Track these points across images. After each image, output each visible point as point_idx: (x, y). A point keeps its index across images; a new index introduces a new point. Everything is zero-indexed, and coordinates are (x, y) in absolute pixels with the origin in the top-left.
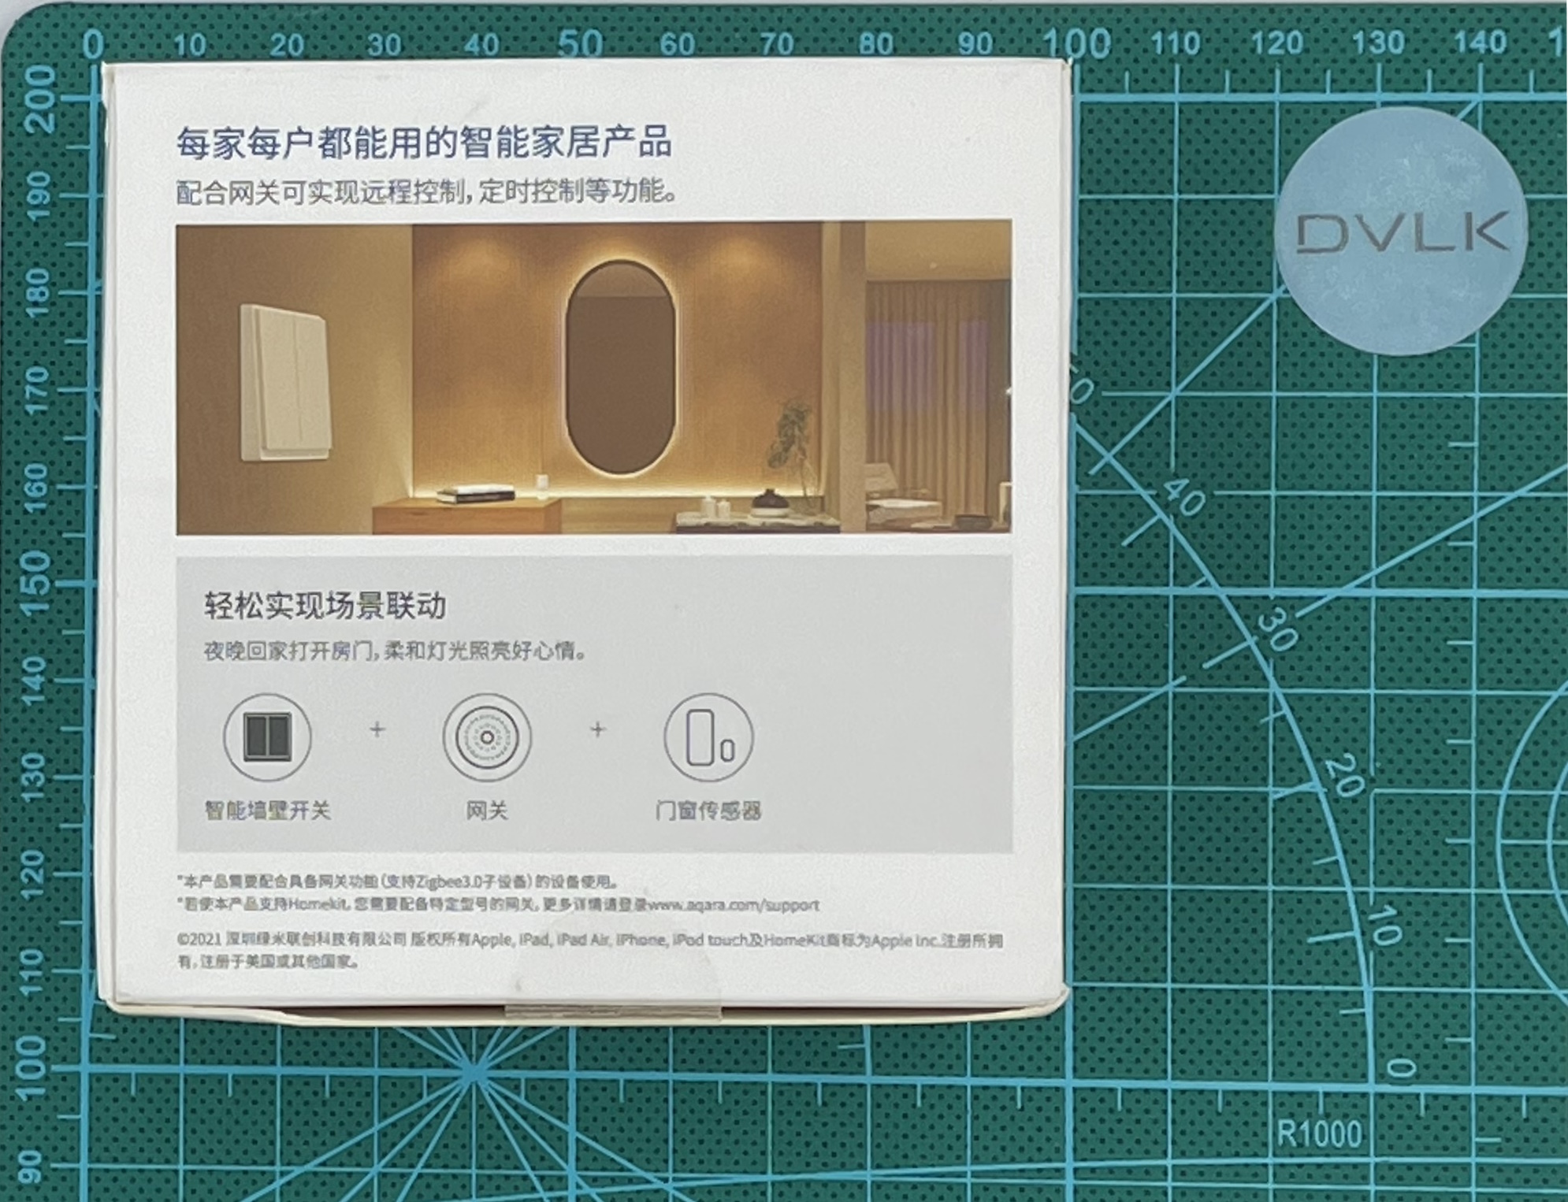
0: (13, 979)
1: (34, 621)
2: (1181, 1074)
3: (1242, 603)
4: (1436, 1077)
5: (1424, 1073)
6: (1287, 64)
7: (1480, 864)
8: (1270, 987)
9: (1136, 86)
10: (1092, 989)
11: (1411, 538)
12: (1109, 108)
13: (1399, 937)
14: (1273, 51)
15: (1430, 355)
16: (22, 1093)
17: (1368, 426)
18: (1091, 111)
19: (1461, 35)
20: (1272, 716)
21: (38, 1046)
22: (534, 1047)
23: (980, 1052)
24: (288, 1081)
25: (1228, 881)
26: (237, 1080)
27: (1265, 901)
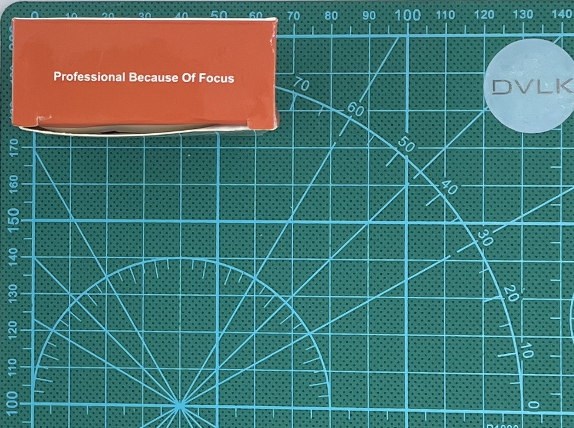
0: (5, 370)
1: (13, 235)
2: (449, 407)
3: (473, 228)
4: (547, 408)
5: (542, 407)
6: (488, 23)
7: (564, 327)
8: (483, 374)
9: (431, 31)
10: (416, 374)
11: (537, 203)
12: (420, 40)
13: (533, 354)
14: (483, 17)
15: (544, 133)
16: (9, 413)
17: (520, 160)
18: (413, 41)
19: (554, 12)
20: (484, 271)
21: (14, 395)
22: (202, 396)
23: (372, 398)
24: (109, 409)
25: (467, 333)
26: (90, 408)
27: (481, 341)
